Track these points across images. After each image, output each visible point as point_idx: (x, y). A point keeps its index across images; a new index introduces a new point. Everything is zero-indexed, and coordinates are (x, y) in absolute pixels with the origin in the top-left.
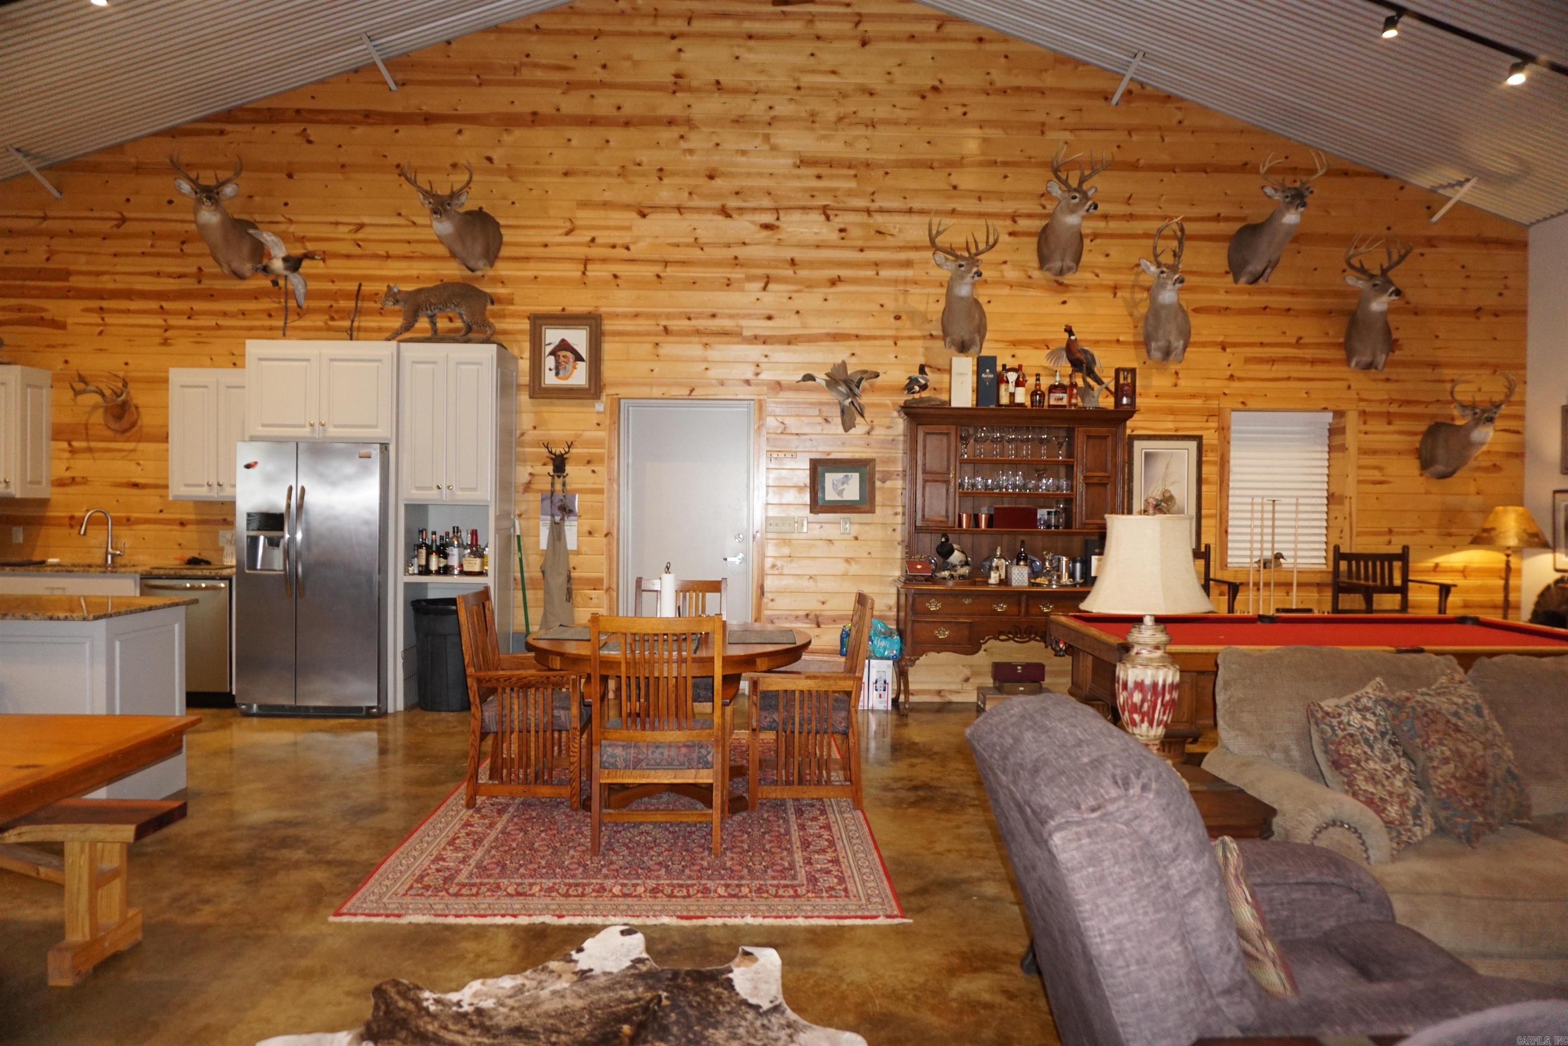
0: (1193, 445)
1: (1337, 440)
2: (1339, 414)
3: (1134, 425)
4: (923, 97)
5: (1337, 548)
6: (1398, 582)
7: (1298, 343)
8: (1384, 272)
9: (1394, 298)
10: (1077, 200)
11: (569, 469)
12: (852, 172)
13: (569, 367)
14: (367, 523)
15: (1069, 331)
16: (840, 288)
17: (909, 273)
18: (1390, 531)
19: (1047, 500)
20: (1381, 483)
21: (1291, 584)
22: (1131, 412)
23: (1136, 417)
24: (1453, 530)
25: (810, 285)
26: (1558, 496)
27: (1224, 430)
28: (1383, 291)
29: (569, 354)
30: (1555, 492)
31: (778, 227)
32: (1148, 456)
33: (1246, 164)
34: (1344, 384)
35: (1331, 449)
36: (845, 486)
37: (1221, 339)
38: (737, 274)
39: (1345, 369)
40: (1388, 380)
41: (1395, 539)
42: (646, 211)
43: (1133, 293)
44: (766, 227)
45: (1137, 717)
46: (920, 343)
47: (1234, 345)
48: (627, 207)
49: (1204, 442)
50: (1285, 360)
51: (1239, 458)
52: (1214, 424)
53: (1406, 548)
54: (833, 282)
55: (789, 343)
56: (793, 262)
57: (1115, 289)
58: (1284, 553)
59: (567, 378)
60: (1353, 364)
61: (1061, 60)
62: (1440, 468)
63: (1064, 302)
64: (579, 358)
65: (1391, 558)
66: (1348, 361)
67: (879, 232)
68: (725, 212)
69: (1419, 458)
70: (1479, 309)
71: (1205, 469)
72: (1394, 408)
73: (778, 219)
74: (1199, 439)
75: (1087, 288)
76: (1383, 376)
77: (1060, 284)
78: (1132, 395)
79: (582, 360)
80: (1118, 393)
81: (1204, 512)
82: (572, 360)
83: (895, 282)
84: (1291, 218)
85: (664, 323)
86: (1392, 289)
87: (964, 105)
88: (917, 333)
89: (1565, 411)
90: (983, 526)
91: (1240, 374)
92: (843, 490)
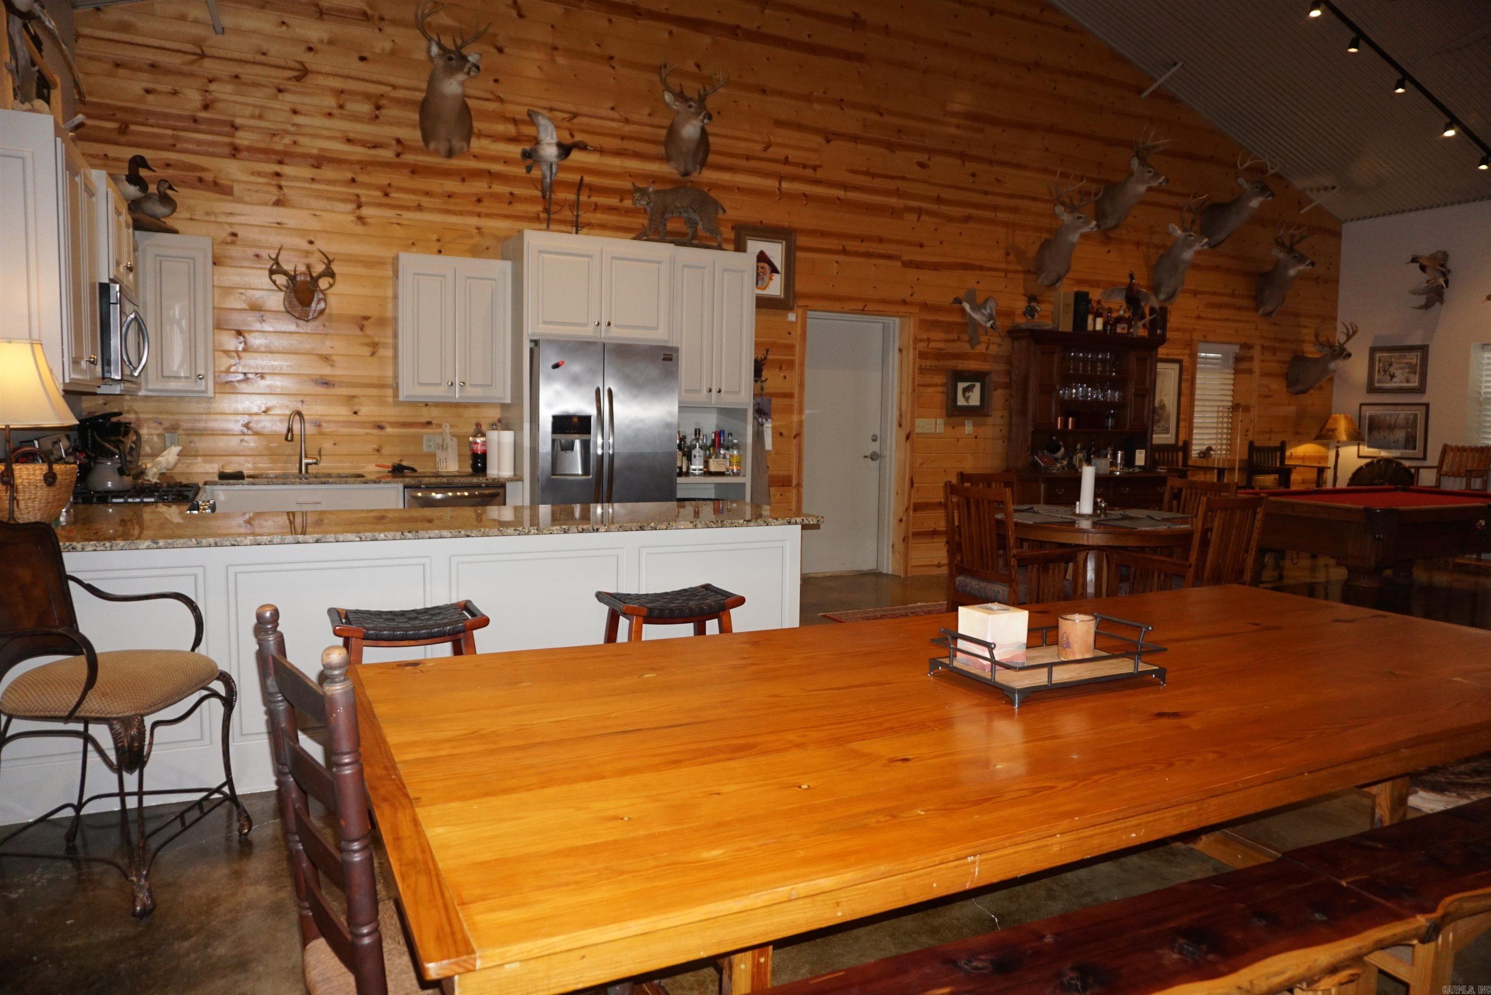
0: (1176, 366)
1: (1244, 365)
2: (1246, 346)
3: (1162, 351)
4: (1029, 69)
5: (1251, 444)
6: (1278, 466)
7: (1233, 295)
9: (1310, 267)
10: (1151, 174)
11: (765, 374)
12: (980, 126)
13: (766, 278)
14: (668, 425)
15: (1132, 277)
16: (970, 225)
17: (1017, 218)
18: (1271, 431)
20: (1269, 396)
21: (1234, 469)
22: (1162, 340)
23: (1165, 345)
24: (1301, 431)
25: (950, 219)
26: (1363, 408)
27: (1193, 356)
28: (1297, 262)
29: (766, 266)
30: (1361, 405)
31: (928, 167)
32: (1162, 375)
33: (1212, 157)
34: (1252, 326)
35: (1237, 372)
36: (970, 394)
37: (1193, 288)
38: (898, 204)
40: (1275, 324)
41: (1274, 436)
42: (831, 136)
43: (1148, 248)
44: (922, 165)
46: (1021, 276)
47: (1201, 293)
48: (815, 131)
49: (1184, 364)
50: (1226, 306)
51: (1199, 376)
52: (1187, 352)
53: (1283, 444)
54: (967, 219)
55: (935, 269)
57: (1138, 244)
58: (1214, 447)
59: (764, 289)
60: (1261, 311)
61: (1115, 57)
62: (1300, 387)
63: (1109, 252)
64: (774, 270)
65: (1274, 449)
66: (1256, 309)
67: (998, 181)
68: (890, 146)
69: (1287, 379)
70: (1318, 278)
71: (1183, 385)
72: (1277, 345)
73: (929, 159)
74: (1181, 362)
75: (1123, 241)
77: (1108, 238)
78: (1164, 328)
79: (777, 271)
80: (1152, 326)
81: (1182, 416)
82: (768, 272)
83: (1006, 224)
84: (1255, 203)
85: (843, 243)
86: (1309, 261)
87: (1055, 81)
88: (1020, 268)
89: (1373, 351)
90: (1070, 427)
91: (1203, 315)
92: (969, 397)
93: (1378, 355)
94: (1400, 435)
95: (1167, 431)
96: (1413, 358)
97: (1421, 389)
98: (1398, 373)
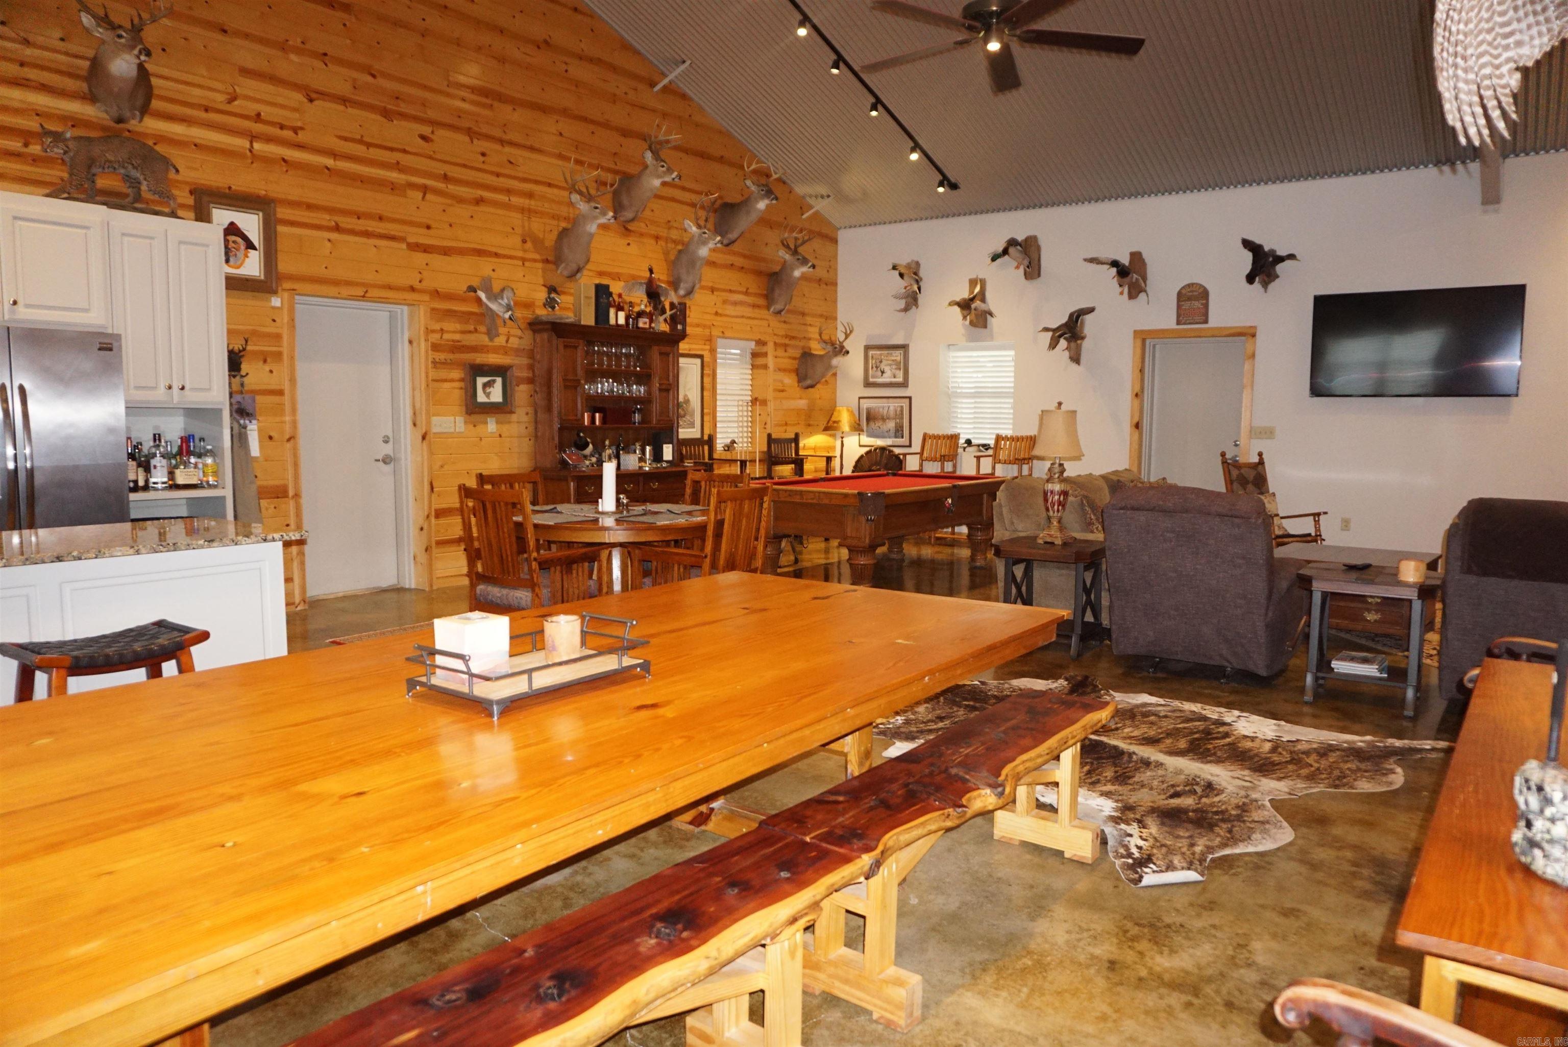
0: (698, 361)
1: (760, 361)
2: (757, 343)
3: (683, 346)
4: (539, 47)
5: (769, 436)
6: (795, 456)
7: (746, 293)
9: (811, 270)
10: (664, 169)
11: (245, 367)
12: (488, 101)
13: (240, 254)
15: (651, 271)
16: (483, 208)
17: (533, 204)
18: (786, 424)
20: (783, 391)
21: (755, 461)
22: (683, 335)
23: (686, 340)
24: (811, 423)
25: (461, 200)
26: (861, 400)
27: (713, 351)
28: (801, 264)
29: (239, 240)
30: (860, 398)
31: (432, 141)
33: (722, 157)
34: (765, 323)
35: (754, 367)
36: (491, 389)
37: (710, 284)
39: (766, 312)
40: (785, 322)
41: (789, 428)
42: (314, 95)
43: (667, 243)
44: (424, 138)
46: (540, 265)
47: (718, 290)
48: (296, 87)
49: (705, 359)
50: (741, 303)
51: (719, 371)
52: (708, 347)
53: (797, 435)
54: (479, 201)
55: (445, 254)
56: (446, 177)
57: (657, 238)
58: (736, 440)
59: (238, 267)
60: (772, 309)
61: (626, 47)
62: (809, 382)
63: (629, 244)
64: (250, 246)
65: (789, 441)
66: (768, 308)
67: (511, 162)
68: (387, 114)
69: (797, 375)
70: (820, 280)
71: (705, 380)
72: (787, 341)
73: (433, 132)
74: (703, 357)
75: (642, 235)
76: (783, 319)
77: (626, 229)
78: (684, 324)
79: (254, 248)
80: (673, 320)
81: (705, 411)
82: (243, 247)
83: (522, 210)
84: (762, 205)
85: (335, 219)
86: (810, 264)
87: (566, 64)
88: (537, 257)
89: (867, 348)
90: (597, 423)
91: (720, 311)
92: (489, 393)
93: (871, 353)
94: (891, 425)
95: (692, 425)
96: (898, 355)
97: (904, 384)
98: (887, 369)
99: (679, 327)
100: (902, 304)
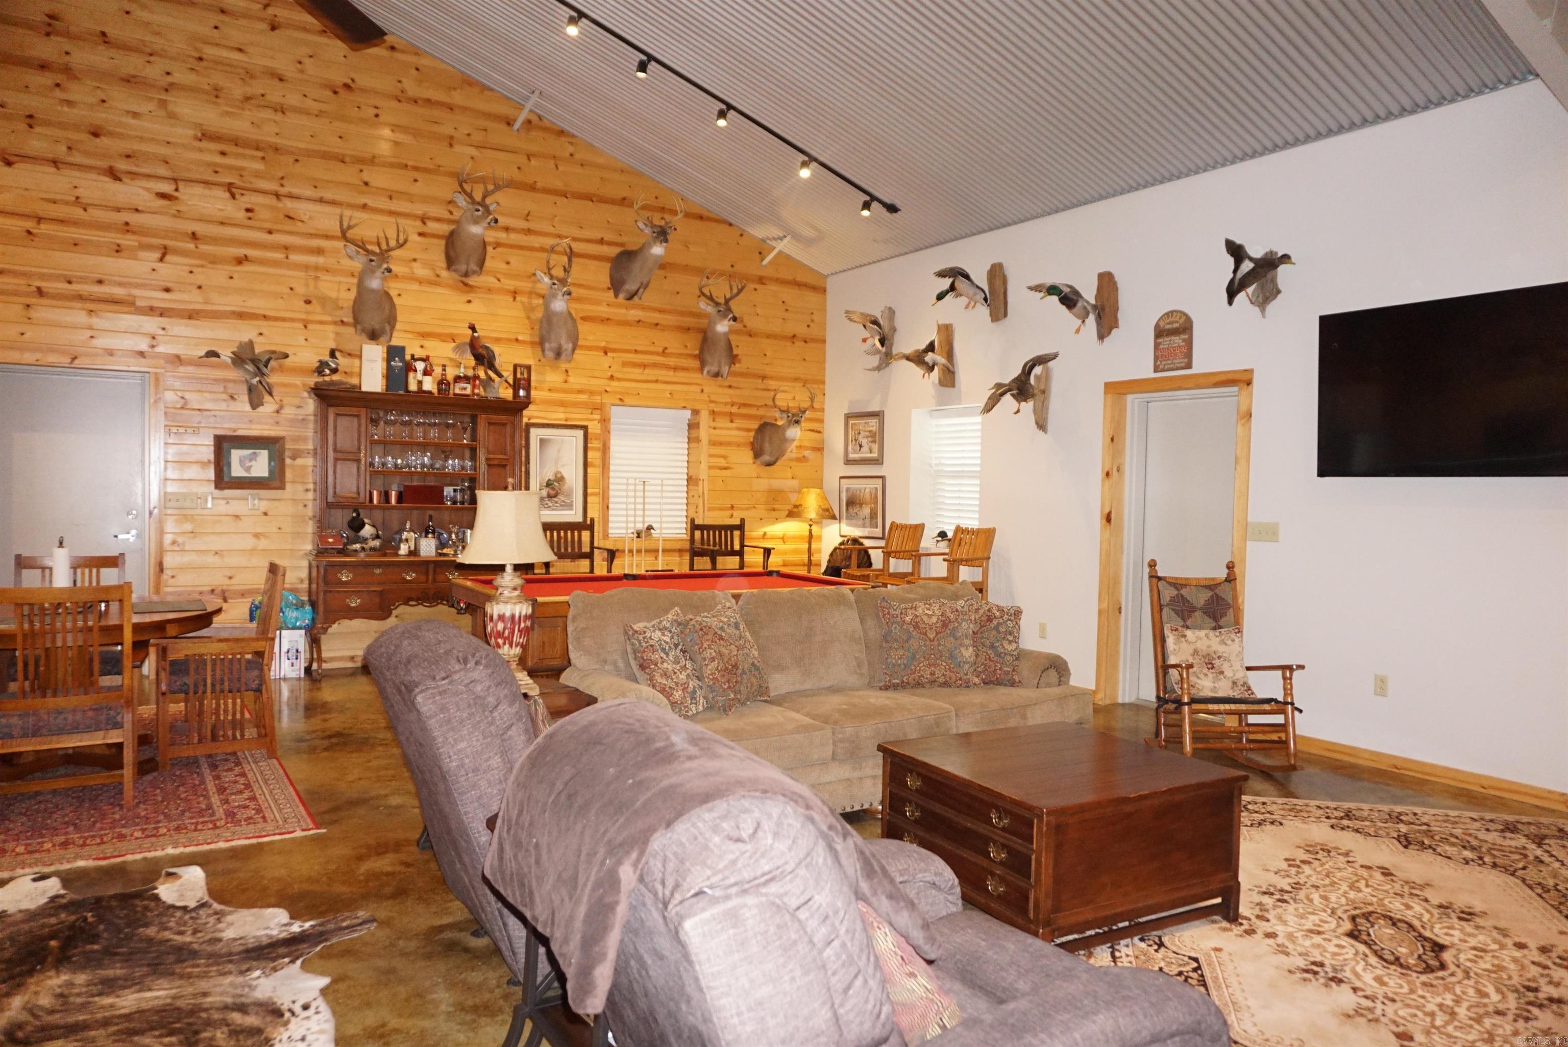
0: (580, 433)
1: (694, 433)
2: (695, 412)
4: (335, 93)
5: (693, 521)
6: (737, 547)
7: (664, 352)
8: (727, 301)
9: (732, 322)
10: (479, 213)
12: (260, 154)
15: (473, 328)
16: (247, 267)
17: (321, 260)
18: (732, 507)
19: (452, 479)
20: (726, 468)
21: (657, 551)
22: (527, 402)
24: (776, 507)
25: (214, 260)
26: (842, 481)
27: (605, 421)
28: (725, 316)
30: (841, 478)
31: (176, 198)
32: (543, 442)
33: (624, 199)
34: (698, 389)
35: (690, 440)
36: (253, 463)
37: (603, 344)
38: (128, 241)
39: (699, 375)
40: (730, 387)
41: (735, 513)
42: (13, 159)
43: (530, 298)
44: (163, 196)
45: (500, 641)
46: (331, 328)
47: (614, 350)
49: (590, 431)
50: (655, 365)
51: (616, 444)
52: (598, 417)
53: (743, 520)
54: (239, 261)
55: (190, 318)
56: (194, 236)
57: (515, 294)
58: (654, 525)
60: (705, 372)
61: (469, 82)
62: (766, 458)
63: (469, 302)
65: (732, 528)
66: (701, 369)
67: (289, 217)
68: (113, 174)
69: (753, 449)
70: (794, 336)
71: (590, 454)
72: (734, 410)
73: (177, 190)
74: (585, 428)
75: (490, 290)
76: (727, 384)
77: (466, 285)
78: (528, 389)
80: (516, 386)
81: (589, 491)
83: (306, 267)
84: (658, 250)
85: (38, 283)
86: (732, 315)
87: (376, 107)
88: (327, 318)
89: (848, 417)
91: (616, 375)
92: (250, 467)
93: (851, 422)
94: (866, 511)
95: (570, 506)
96: (873, 423)
97: (878, 461)
98: (865, 442)
99: (522, 393)
100: (875, 361)
